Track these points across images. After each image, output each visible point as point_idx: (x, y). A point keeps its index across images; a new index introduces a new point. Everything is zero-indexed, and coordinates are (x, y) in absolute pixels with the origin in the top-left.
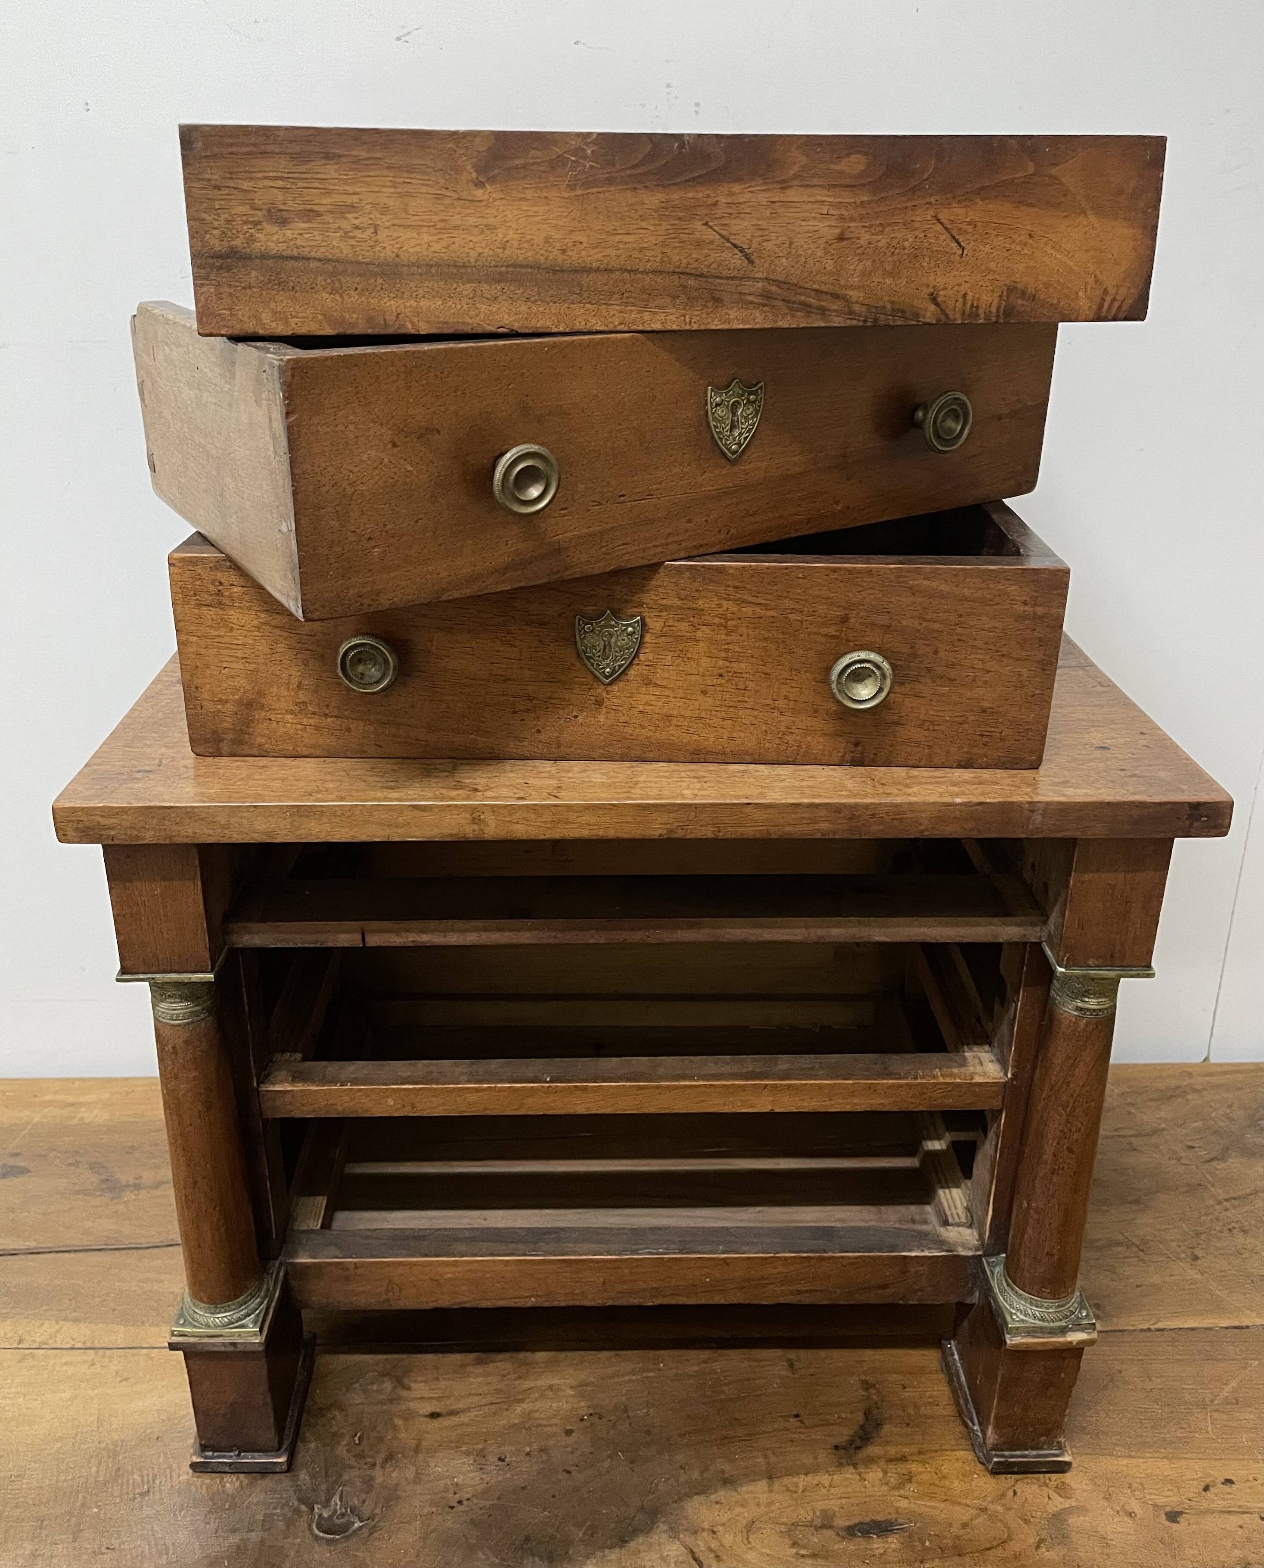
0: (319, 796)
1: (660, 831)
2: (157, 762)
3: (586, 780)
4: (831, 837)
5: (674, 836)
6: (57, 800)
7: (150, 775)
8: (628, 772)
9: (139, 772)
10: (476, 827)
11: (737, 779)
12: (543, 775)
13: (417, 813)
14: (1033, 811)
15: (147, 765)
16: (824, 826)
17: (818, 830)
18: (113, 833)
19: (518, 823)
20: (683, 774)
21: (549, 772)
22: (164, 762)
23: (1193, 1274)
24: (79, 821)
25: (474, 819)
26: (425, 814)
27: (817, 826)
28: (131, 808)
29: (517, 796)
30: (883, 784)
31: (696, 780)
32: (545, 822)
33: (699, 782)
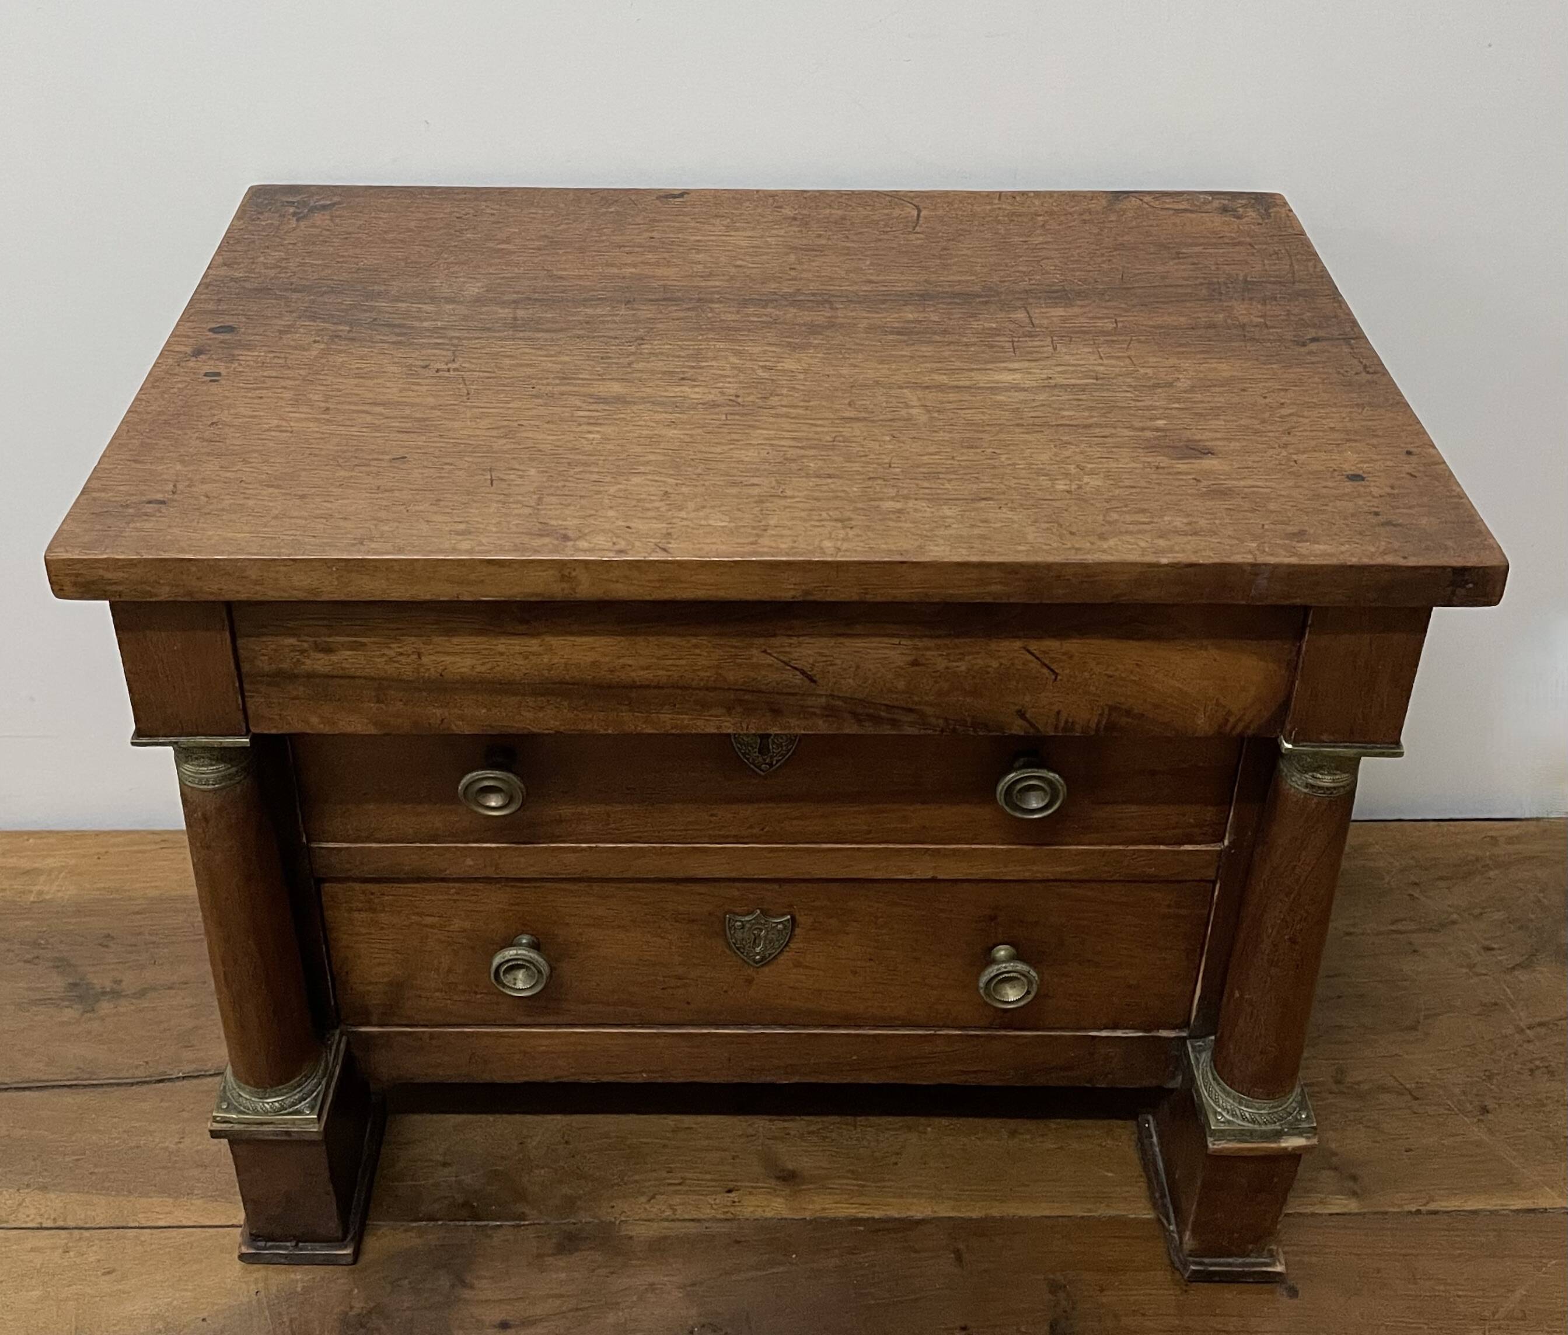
0: (373, 545)
1: (792, 593)
2: (170, 487)
3: (703, 522)
4: (1005, 601)
5: (811, 598)
6: (49, 549)
7: (164, 509)
8: (756, 511)
9: (150, 502)
10: (565, 585)
11: (891, 523)
12: (650, 514)
13: (492, 569)
14: (1257, 575)
15: (159, 491)
16: (995, 588)
17: (989, 594)
18: (120, 588)
19: (617, 582)
20: (824, 515)
21: (658, 509)
22: (180, 487)
23: (1479, 1134)
24: (77, 575)
25: (563, 576)
26: (502, 570)
27: (988, 589)
28: (140, 561)
29: (617, 547)
30: (1072, 533)
31: (839, 525)
32: (649, 581)
33: (844, 528)
